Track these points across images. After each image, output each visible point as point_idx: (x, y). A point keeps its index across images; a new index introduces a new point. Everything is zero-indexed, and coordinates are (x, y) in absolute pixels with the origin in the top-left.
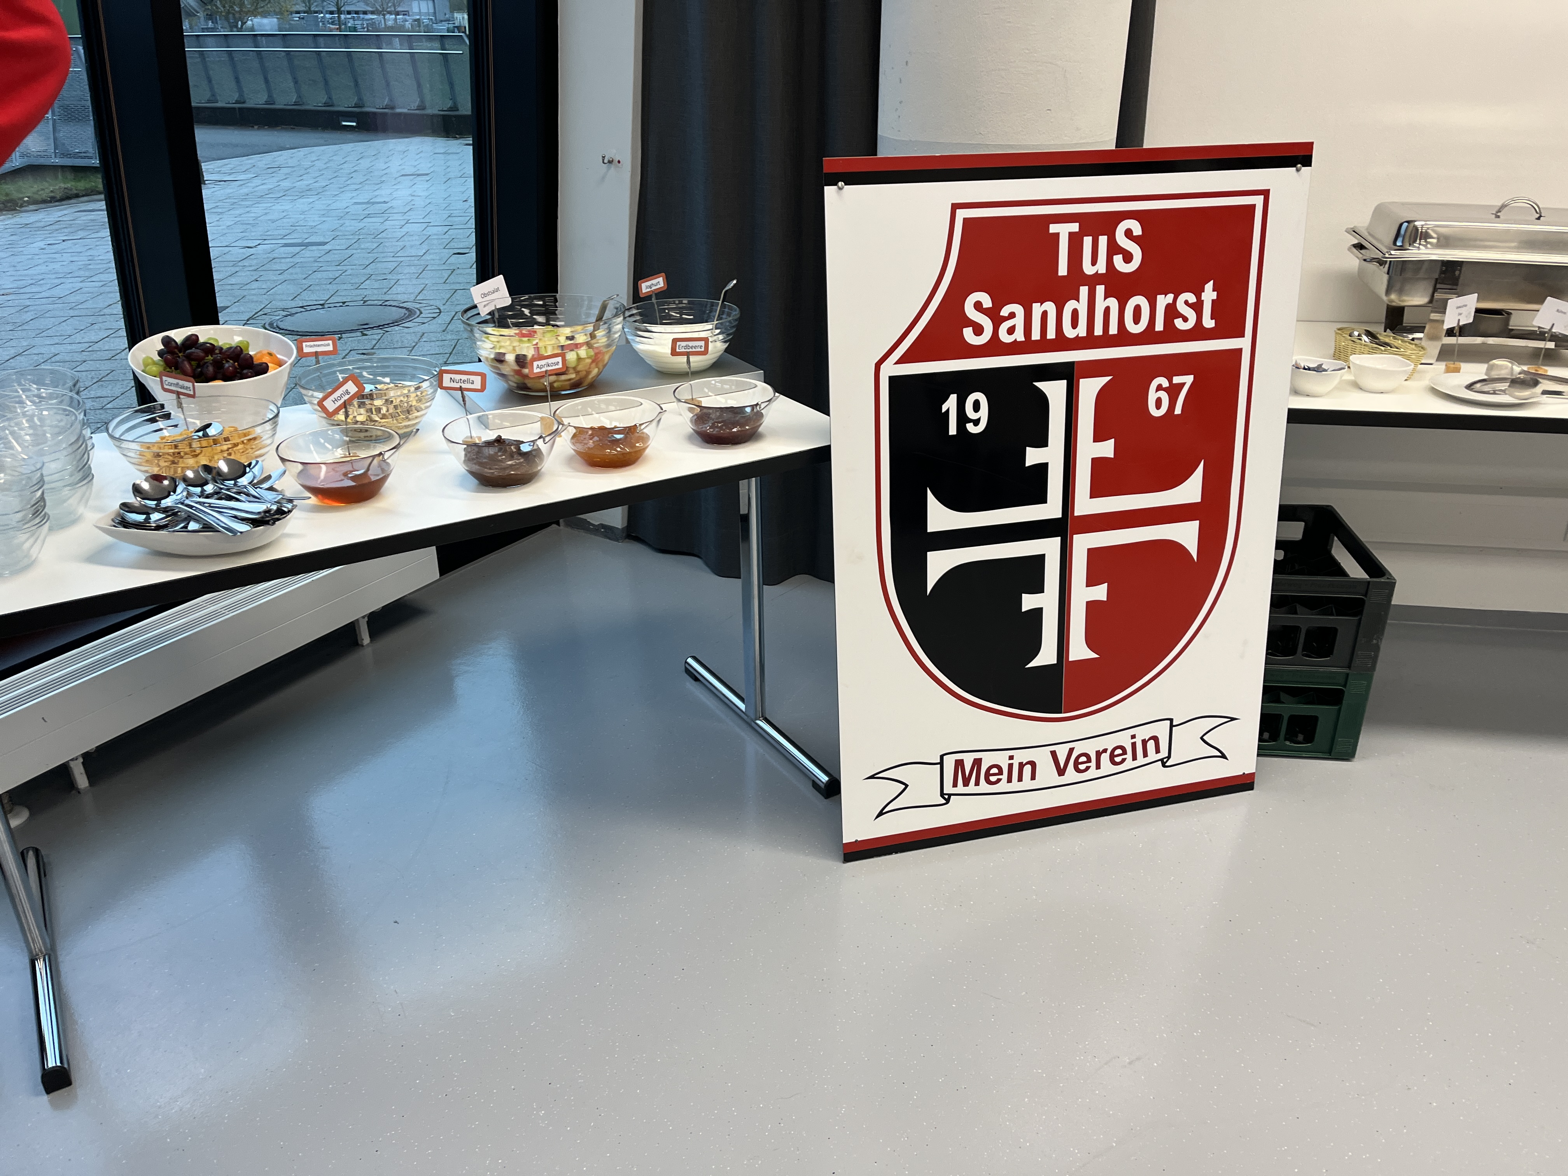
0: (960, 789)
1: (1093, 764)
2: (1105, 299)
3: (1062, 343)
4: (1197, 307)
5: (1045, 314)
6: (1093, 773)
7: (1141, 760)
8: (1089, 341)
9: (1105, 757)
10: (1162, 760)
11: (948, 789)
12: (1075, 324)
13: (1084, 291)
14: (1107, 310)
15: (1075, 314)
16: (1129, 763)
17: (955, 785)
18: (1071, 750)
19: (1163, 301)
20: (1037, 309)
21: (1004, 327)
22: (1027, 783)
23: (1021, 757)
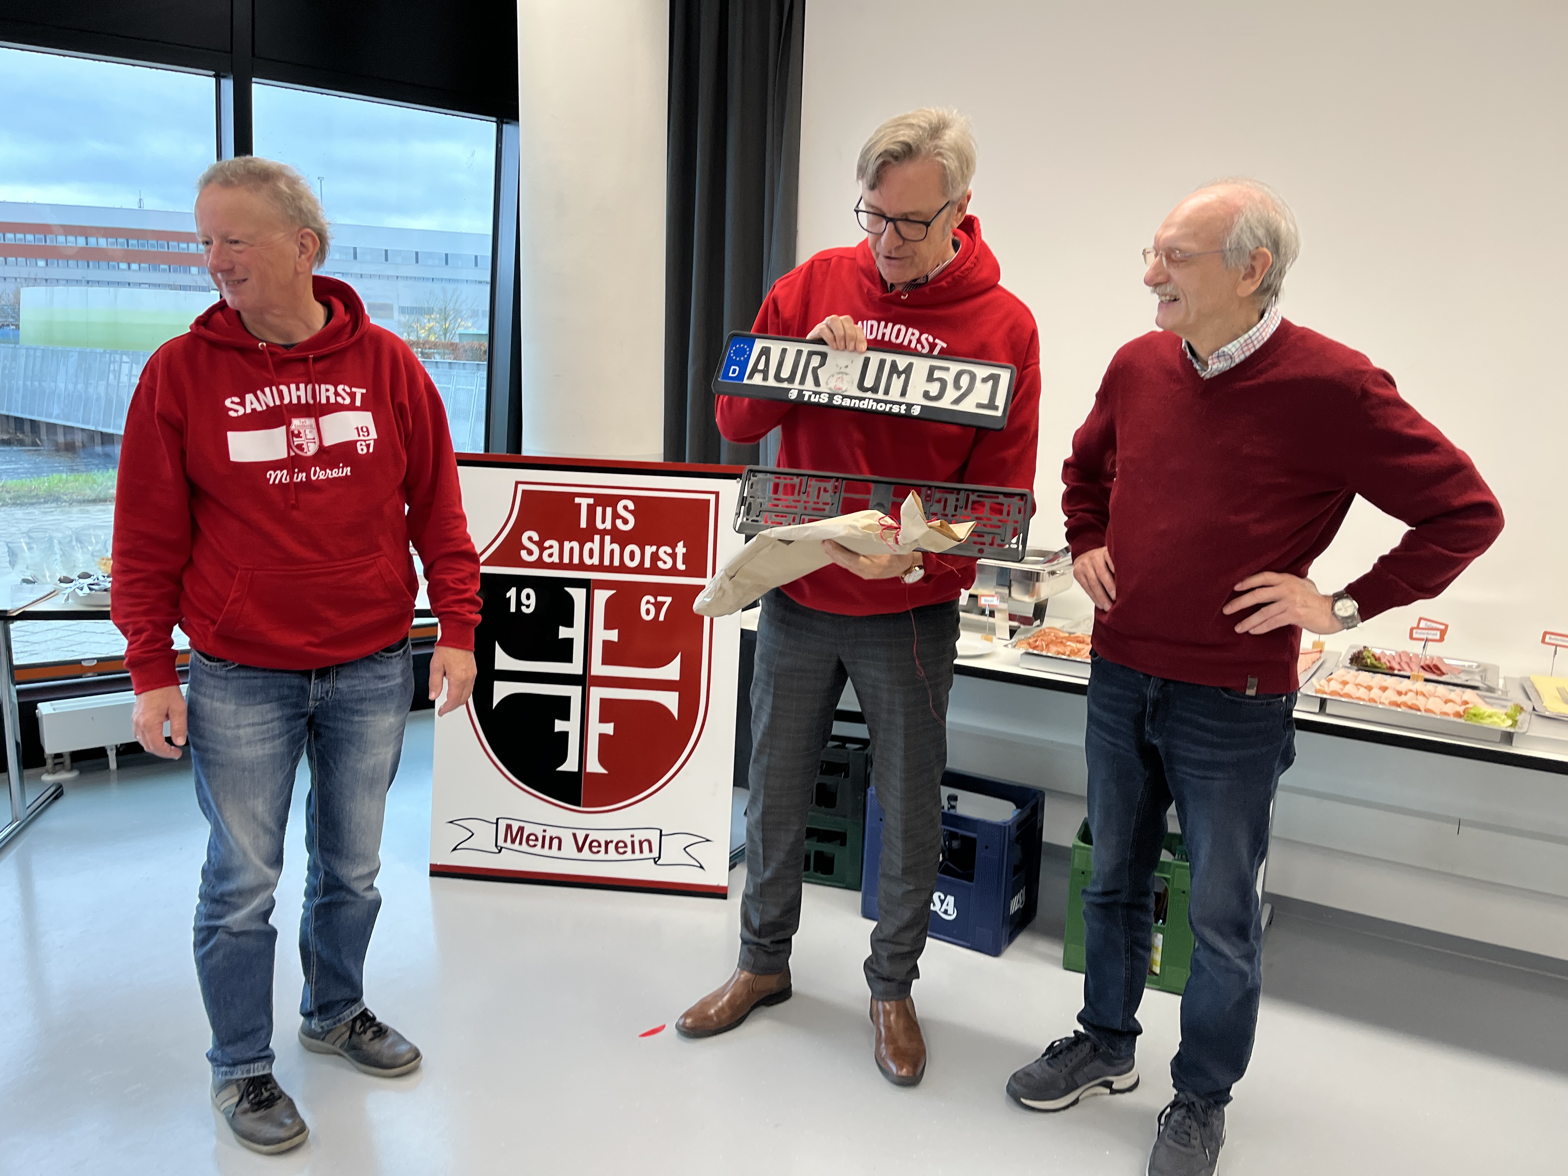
0: (509, 844)
1: (603, 849)
2: (611, 543)
3: (582, 566)
4: (673, 556)
5: (572, 549)
6: (602, 856)
7: (637, 855)
8: (600, 568)
10: (654, 859)
11: (501, 843)
12: (591, 556)
13: (597, 538)
14: (612, 552)
15: (591, 551)
16: (629, 855)
17: (505, 841)
18: (587, 836)
19: (649, 550)
20: (567, 545)
21: (546, 553)
22: (555, 851)
23: (551, 832)
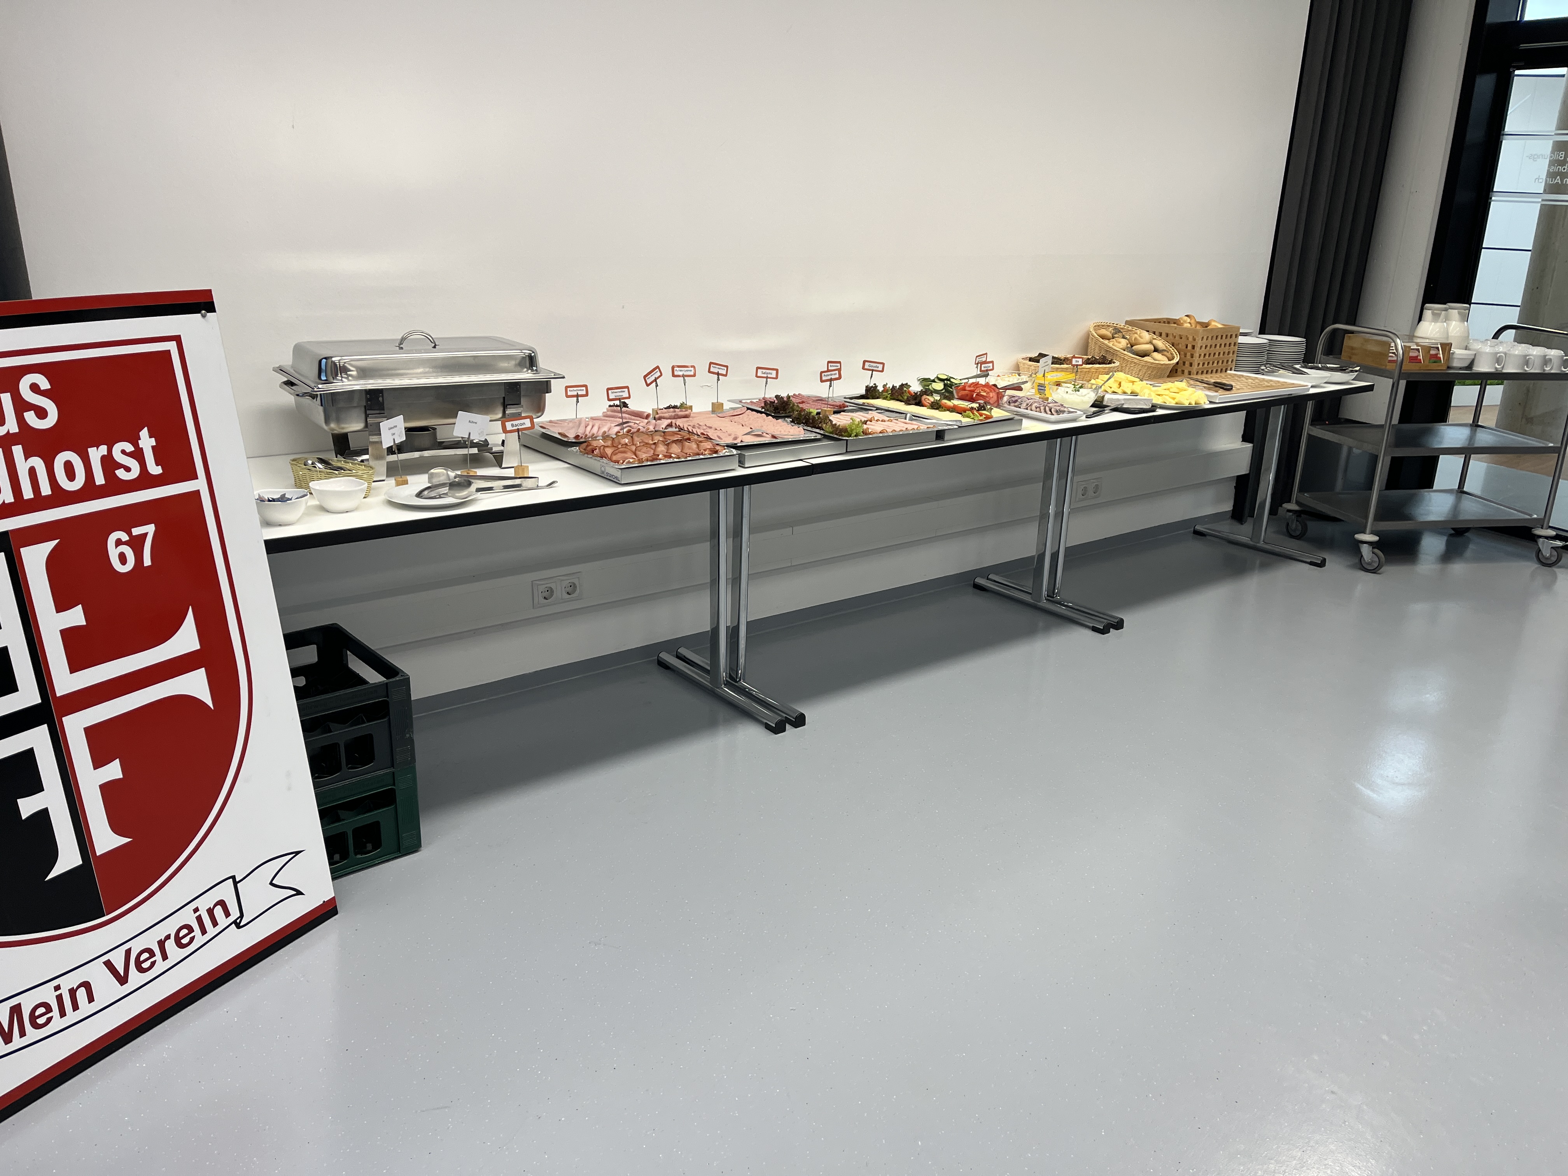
1: (158, 956)
2: (26, 459)
4: (138, 455)
6: (161, 966)
7: (211, 931)
8: (20, 506)
9: (170, 945)
10: (235, 922)
14: (32, 472)
16: (200, 940)
18: (128, 952)
19: (96, 454)
22: (85, 1008)
23: (67, 983)
